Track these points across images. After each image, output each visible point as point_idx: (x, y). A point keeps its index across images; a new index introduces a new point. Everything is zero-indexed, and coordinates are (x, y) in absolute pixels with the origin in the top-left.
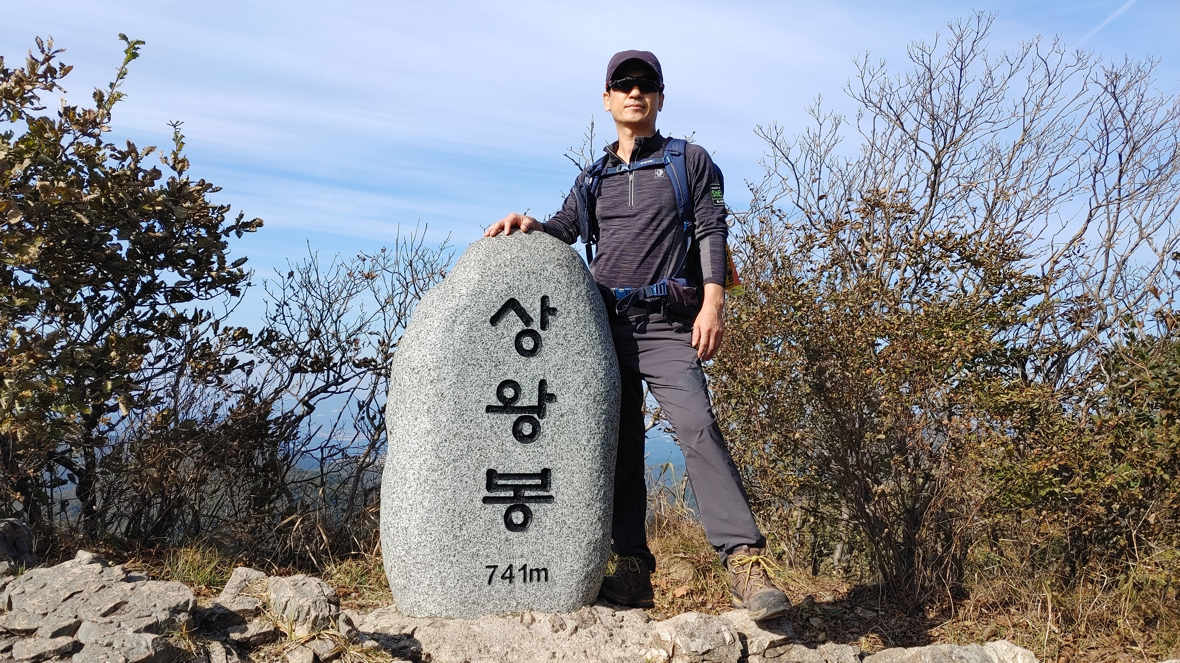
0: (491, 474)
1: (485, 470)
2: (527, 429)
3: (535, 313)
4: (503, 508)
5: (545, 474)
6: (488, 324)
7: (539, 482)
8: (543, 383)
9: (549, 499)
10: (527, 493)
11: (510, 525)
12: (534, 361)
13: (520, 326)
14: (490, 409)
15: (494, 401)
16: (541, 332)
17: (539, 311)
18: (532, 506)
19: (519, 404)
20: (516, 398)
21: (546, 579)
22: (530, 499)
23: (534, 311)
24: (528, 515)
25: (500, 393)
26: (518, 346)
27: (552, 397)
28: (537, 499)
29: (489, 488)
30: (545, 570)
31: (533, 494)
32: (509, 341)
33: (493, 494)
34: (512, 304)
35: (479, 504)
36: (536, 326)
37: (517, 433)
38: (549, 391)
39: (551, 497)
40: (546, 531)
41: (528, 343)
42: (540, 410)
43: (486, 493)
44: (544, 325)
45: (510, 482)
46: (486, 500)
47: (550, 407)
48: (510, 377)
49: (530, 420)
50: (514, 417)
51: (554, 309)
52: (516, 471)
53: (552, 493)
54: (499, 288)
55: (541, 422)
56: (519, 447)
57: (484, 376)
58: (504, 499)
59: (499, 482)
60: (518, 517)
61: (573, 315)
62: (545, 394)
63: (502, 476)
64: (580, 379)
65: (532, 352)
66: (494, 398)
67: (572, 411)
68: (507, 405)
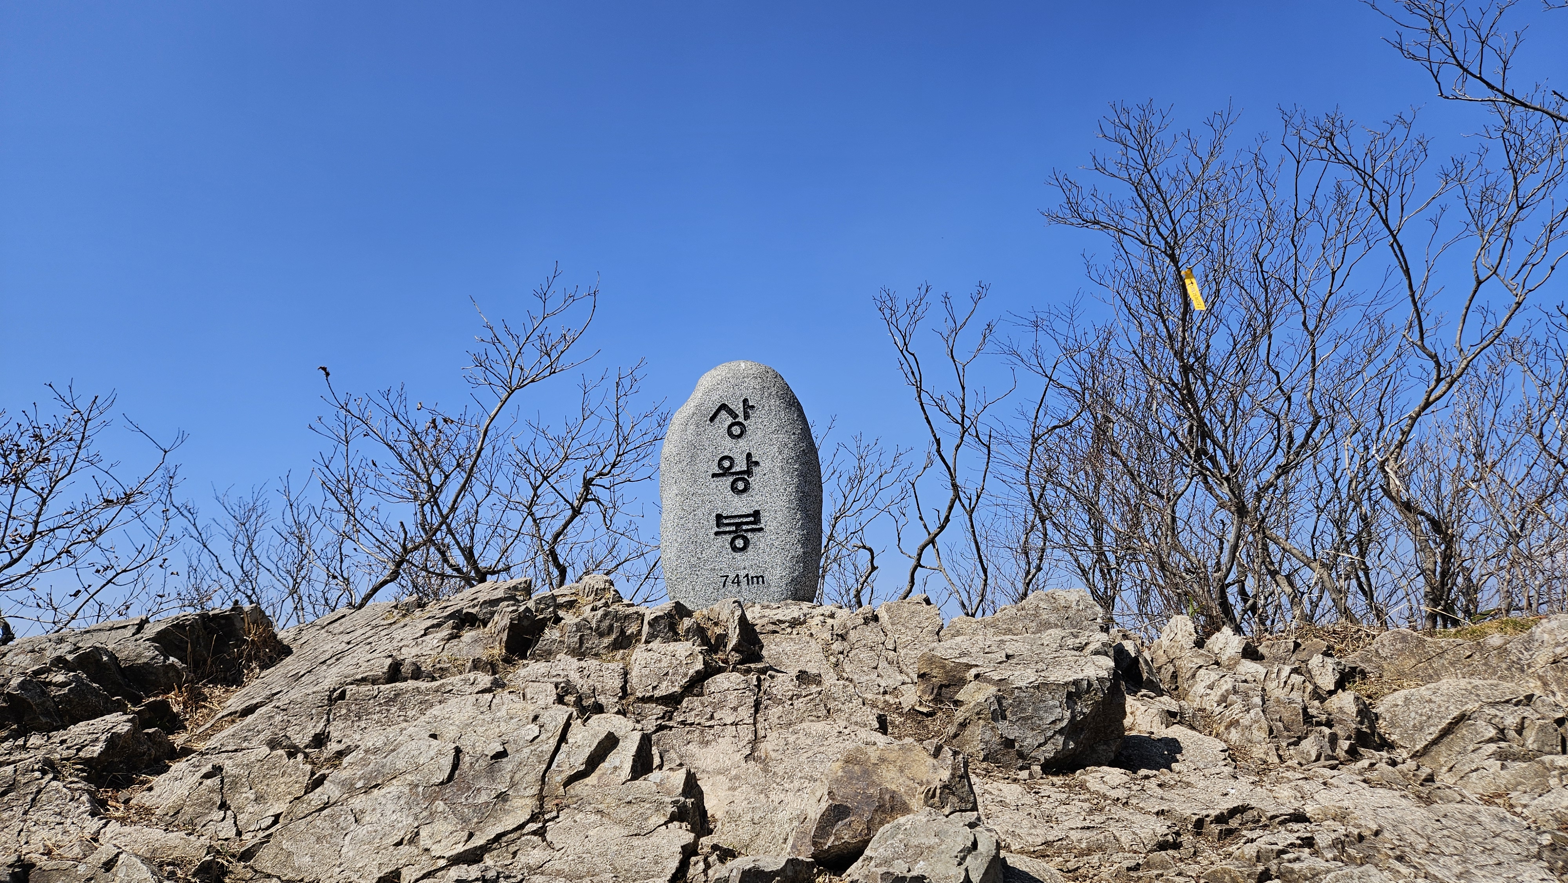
0: (719, 517)
1: (714, 515)
2: (741, 485)
3: (740, 411)
4: (729, 538)
5: (756, 514)
6: (708, 422)
7: (752, 519)
8: (749, 455)
10: (744, 527)
11: (735, 549)
12: (742, 442)
13: (730, 420)
14: (714, 475)
15: (717, 470)
16: (744, 422)
17: (742, 409)
18: (749, 535)
19: (733, 470)
20: (731, 467)
21: (763, 582)
22: (747, 531)
23: (739, 409)
24: (747, 542)
25: (720, 464)
26: (730, 434)
27: (757, 463)
28: (753, 530)
29: (718, 526)
30: (762, 577)
31: (749, 527)
32: (723, 430)
33: (721, 530)
34: (723, 407)
35: (713, 536)
36: (741, 419)
37: (734, 488)
38: (754, 459)
39: (761, 529)
40: (760, 551)
41: (736, 430)
42: (749, 472)
43: (716, 529)
44: (747, 417)
45: (732, 521)
46: (717, 534)
47: (755, 469)
48: (726, 454)
49: (743, 479)
50: (731, 479)
51: (753, 407)
52: (736, 513)
53: (762, 526)
54: (714, 399)
55: (750, 480)
56: (736, 498)
57: (709, 455)
58: (730, 532)
59: (726, 521)
60: (740, 543)
61: (767, 408)
62: (751, 462)
63: (727, 518)
64: (776, 449)
65: (739, 436)
66: (717, 468)
67: (771, 471)
68: (726, 472)
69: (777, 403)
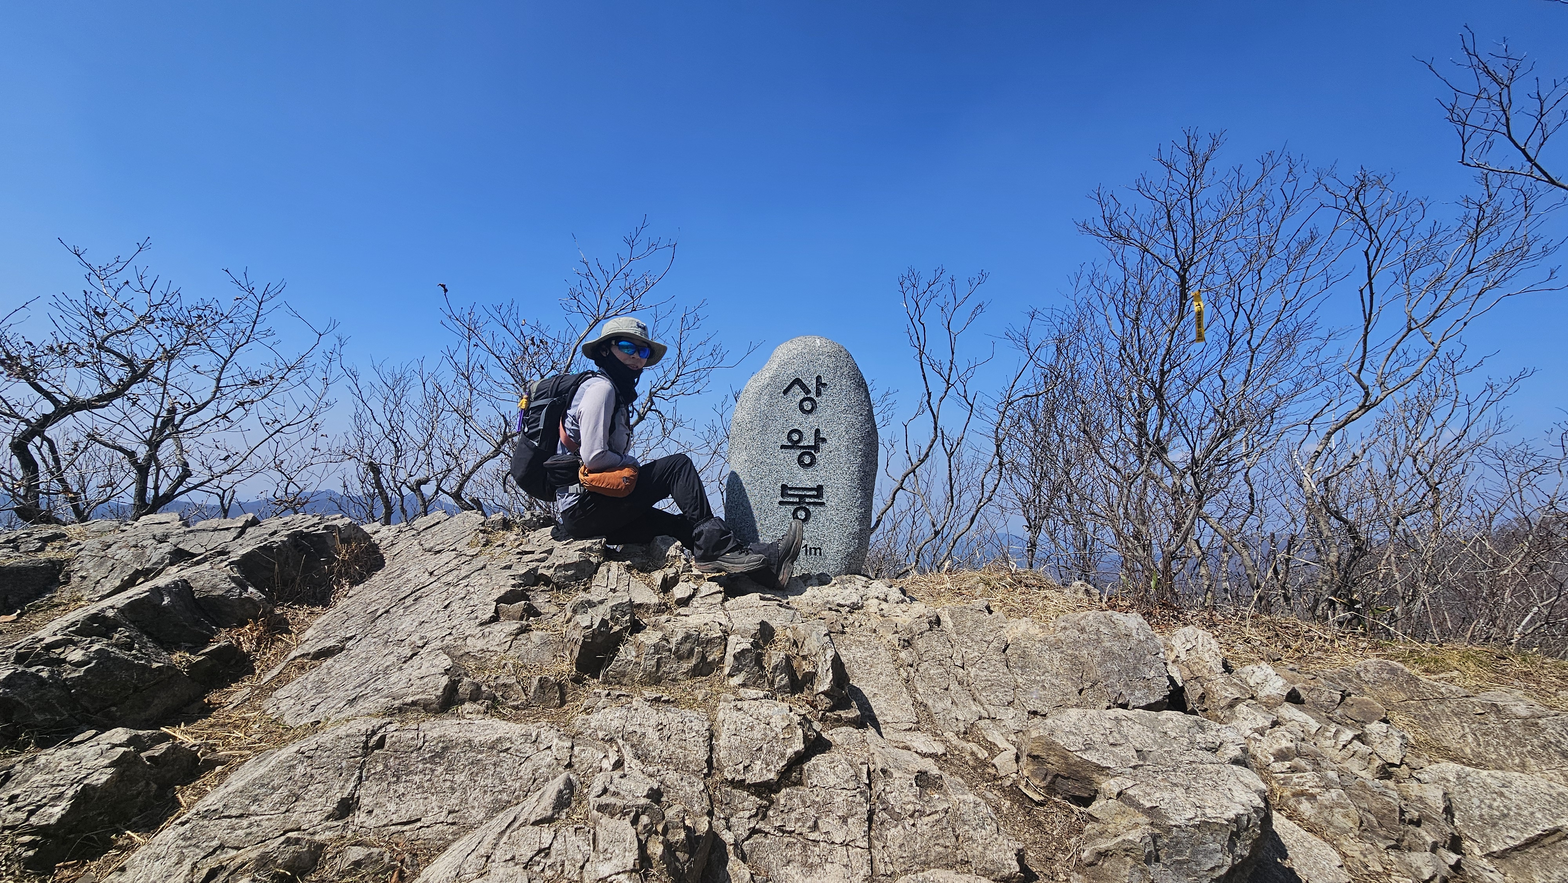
0: (784, 487)
1: (780, 485)
2: (807, 460)
3: (812, 387)
4: (792, 508)
5: (820, 489)
6: (782, 394)
7: (815, 493)
8: (817, 431)
9: (823, 504)
10: (807, 500)
12: (811, 418)
13: (802, 395)
14: (783, 447)
15: (786, 442)
16: (816, 399)
17: (815, 385)
18: (811, 508)
19: (801, 444)
20: (799, 441)
21: (820, 554)
22: (809, 504)
23: (812, 385)
24: (808, 514)
25: (789, 438)
26: (801, 408)
27: (824, 440)
28: (815, 504)
29: (782, 496)
30: (819, 548)
31: (812, 500)
32: (795, 405)
33: (785, 500)
34: (797, 381)
35: (777, 505)
36: (813, 395)
37: (800, 461)
38: (821, 436)
40: (820, 525)
41: (808, 406)
42: (816, 448)
43: (781, 499)
44: (819, 394)
45: (796, 493)
46: (781, 503)
47: (822, 446)
48: (796, 428)
49: (810, 454)
50: (799, 452)
51: (825, 384)
52: (800, 486)
53: (824, 500)
54: (789, 372)
55: (817, 455)
56: (802, 471)
57: (779, 427)
58: (793, 503)
59: (789, 492)
60: (802, 514)
61: (838, 387)
62: (819, 439)
63: (791, 489)
64: (843, 429)
65: (810, 412)
66: (786, 440)
67: (837, 449)
68: (794, 445)
69: (848, 383)
